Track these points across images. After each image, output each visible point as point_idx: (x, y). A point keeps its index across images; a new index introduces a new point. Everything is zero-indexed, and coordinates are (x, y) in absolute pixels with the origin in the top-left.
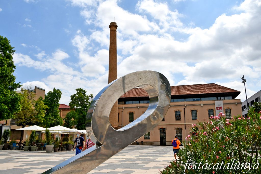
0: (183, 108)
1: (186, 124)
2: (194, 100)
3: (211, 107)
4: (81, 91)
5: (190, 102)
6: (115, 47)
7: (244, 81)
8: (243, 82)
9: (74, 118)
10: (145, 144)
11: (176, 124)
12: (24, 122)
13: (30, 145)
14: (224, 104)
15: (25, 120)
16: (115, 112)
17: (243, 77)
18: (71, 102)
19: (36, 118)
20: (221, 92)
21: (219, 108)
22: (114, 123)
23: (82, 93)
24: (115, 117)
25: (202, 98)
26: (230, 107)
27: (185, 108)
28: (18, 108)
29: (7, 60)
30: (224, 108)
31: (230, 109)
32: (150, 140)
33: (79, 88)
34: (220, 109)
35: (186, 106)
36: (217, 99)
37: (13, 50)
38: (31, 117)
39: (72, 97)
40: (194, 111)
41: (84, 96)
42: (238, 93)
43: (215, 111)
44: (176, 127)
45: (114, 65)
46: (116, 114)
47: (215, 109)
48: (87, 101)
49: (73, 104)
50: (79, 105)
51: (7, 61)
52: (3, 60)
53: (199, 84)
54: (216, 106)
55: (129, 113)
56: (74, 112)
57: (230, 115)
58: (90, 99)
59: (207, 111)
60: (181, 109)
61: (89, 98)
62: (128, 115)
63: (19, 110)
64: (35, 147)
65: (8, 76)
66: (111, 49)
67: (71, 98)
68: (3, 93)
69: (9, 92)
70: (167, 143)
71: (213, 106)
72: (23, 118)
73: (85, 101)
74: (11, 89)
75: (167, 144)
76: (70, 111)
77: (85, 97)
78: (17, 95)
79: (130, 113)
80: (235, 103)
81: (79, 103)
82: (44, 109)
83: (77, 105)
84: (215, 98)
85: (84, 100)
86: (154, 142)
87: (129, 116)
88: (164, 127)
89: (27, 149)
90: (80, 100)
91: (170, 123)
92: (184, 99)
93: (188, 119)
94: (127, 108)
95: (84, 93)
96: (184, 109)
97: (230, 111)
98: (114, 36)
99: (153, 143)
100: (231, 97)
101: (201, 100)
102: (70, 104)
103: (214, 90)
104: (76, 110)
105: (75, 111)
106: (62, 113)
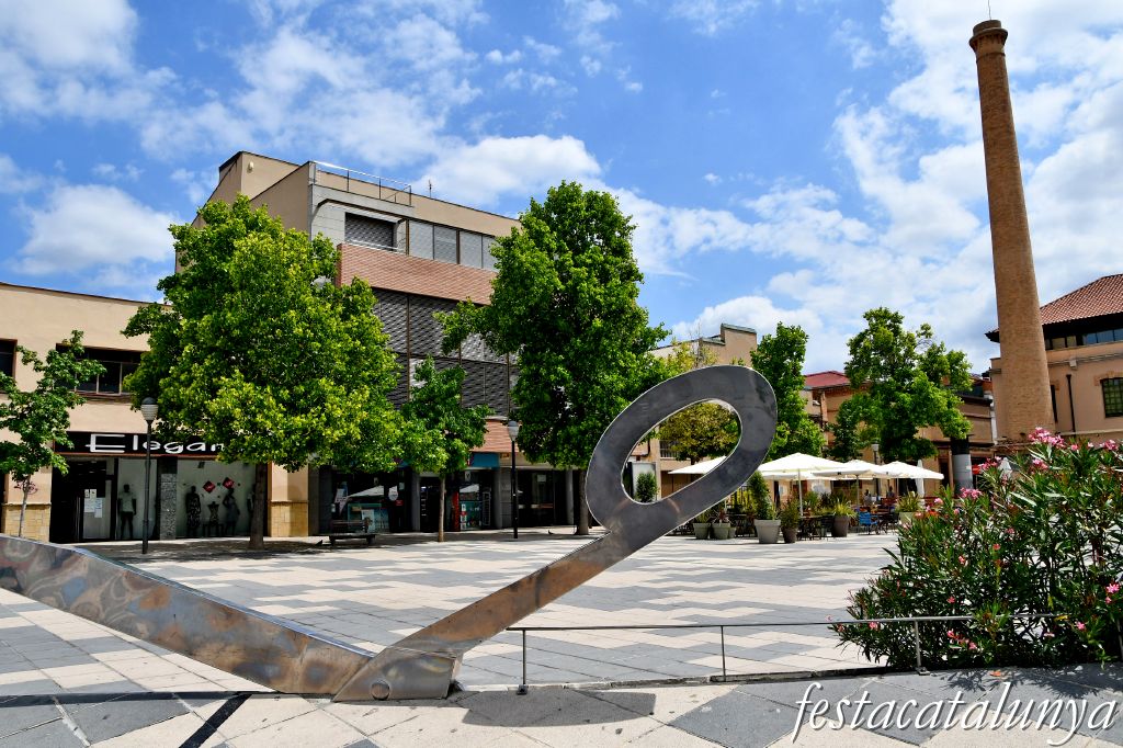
4: (884, 321)
9: (868, 419)
12: (693, 448)
13: (710, 521)
15: (694, 442)
18: (853, 363)
19: (728, 432)
23: (889, 326)
24: (1038, 401)
29: (617, 259)
33: (875, 308)
37: (630, 224)
38: (712, 430)
39: (855, 345)
41: (895, 335)
45: (1011, 194)
46: (1038, 389)
48: (909, 353)
49: (857, 370)
50: (883, 371)
51: (617, 263)
52: (606, 261)
55: (1102, 381)
56: (865, 397)
58: (922, 345)
61: (917, 340)
62: (1100, 388)
64: (725, 525)
65: (622, 311)
66: (989, 132)
67: (849, 348)
68: (618, 365)
69: (632, 359)
72: (688, 434)
73: (902, 352)
74: (639, 349)
76: (850, 398)
77: (902, 338)
78: (657, 364)
79: (1107, 380)
81: (882, 362)
83: (874, 371)
85: (899, 350)
87: (1104, 393)
89: (703, 532)
90: (882, 354)
94: (1089, 360)
95: (894, 326)
98: (996, 79)
102: (850, 371)
104: (873, 388)
105: (868, 395)
106: (827, 404)
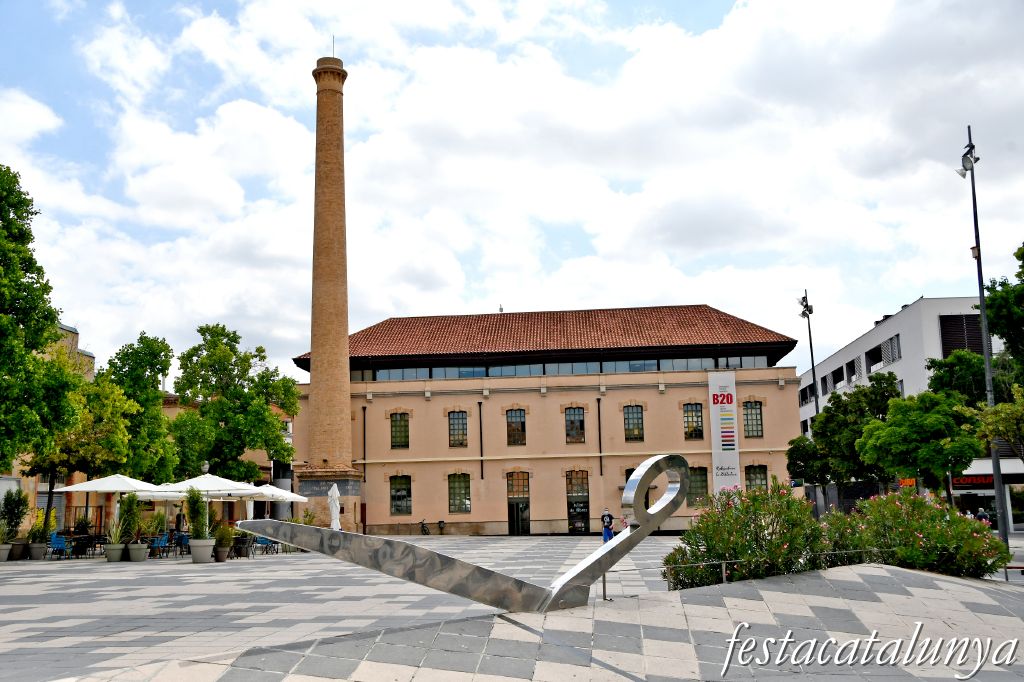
0: (595, 396)
1: (602, 454)
2: (633, 370)
3: (696, 396)
4: (221, 338)
5: (619, 374)
6: (337, 159)
7: (808, 310)
8: (804, 314)
10: (453, 530)
11: (567, 455)
13: (125, 542)
14: (738, 384)
16: (342, 411)
17: (805, 299)
18: (183, 378)
20: (728, 341)
21: (720, 399)
22: (338, 453)
23: (225, 344)
24: (341, 429)
25: (661, 361)
26: (757, 393)
27: (602, 398)
28: (72, 420)
30: (738, 400)
31: (761, 403)
32: (472, 518)
33: (212, 323)
34: (725, 401)
35: (607, 389)
36: (717, 365)
39: (186, 359)
40: (635, 410)
41: (231, 355)
42: (788, 345)
43: (708, 408)
44: (569, 466)
45: (336, 229)
46: (342, 419)
47: (707, 401)
49: (188, 386)
53: (654, 308)
54: (713, 390)
55: (392, 415)
57: (759, 422)
58: (255, 368)
59: (680, 408)
60: (587, 400)
61: (252, 361)
62: (389, 420)
63: (75, 424)
64: (143, 546)
70: (534, 528)
71: (702, 389)
73: (236, 372)
75: (533, 530)
77: (238, 357)
79: (396, 414)
80: (776, 382)
81: (214, 380)
82: (125, 415)
84: (709, 362)
85: (233, 370)
86: (486, 525)
87: (392, 426)
88: (524, 467)
89: (117, 553)
90: (214, 372)
91: (544, 453)
92: (598, 364)
93: (612, 439)
94: (383, 395)
95: (230, 345)
96: (599, 400)
97: (761, 409)
98: (334, 116)
99: (483, 528)
100: (762, 360)
101: (659, 369)
102: (180, 386)
103: (706, 333)
104: (204, 407)
